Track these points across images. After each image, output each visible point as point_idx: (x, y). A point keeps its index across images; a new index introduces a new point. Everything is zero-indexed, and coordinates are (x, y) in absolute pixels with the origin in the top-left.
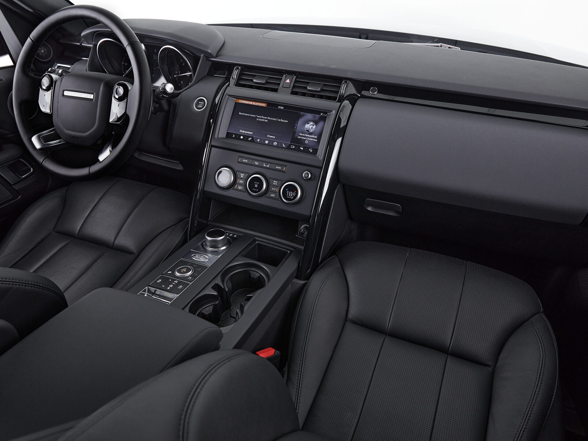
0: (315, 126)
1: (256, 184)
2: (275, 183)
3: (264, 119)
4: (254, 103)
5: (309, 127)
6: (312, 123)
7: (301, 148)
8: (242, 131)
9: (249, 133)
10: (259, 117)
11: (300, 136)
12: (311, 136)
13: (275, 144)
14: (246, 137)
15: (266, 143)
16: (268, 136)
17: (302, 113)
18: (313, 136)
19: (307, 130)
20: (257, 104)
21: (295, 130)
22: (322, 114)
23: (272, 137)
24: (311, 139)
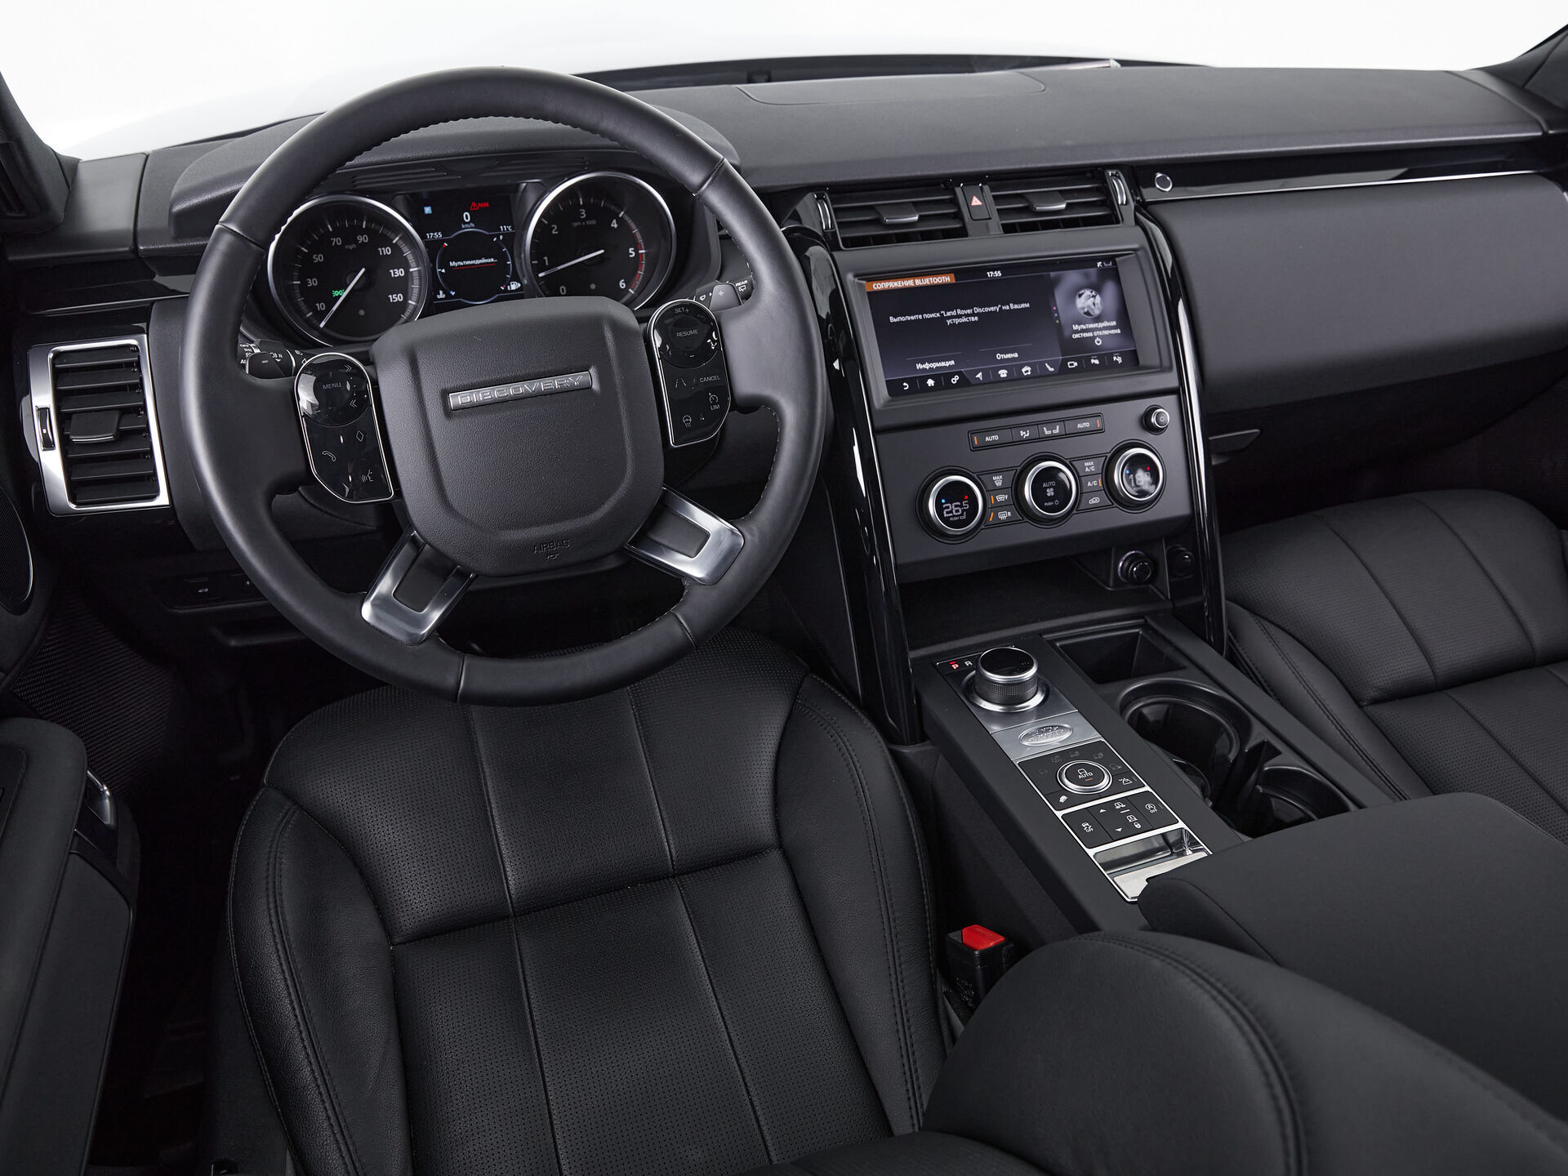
0: (1098, 297)
1: (1050, 488)
2: (1089, 467)
3: (967, 315)
4: (918, 282)
5: (1086, 304)
6: (1088, 292)
7: (1093, 361)
8: (924, 366)
9: (943, 364)
10: (949, 314)
11: (1077, 332)
12: (1101, 325)
13: (1027, 371)
14: (942, 378)
15: (1002, 376)
16: (999, 356)
17: (1052, 274)
18: (1106, 324)
19: (1085, 313)
20: (927, 281)
21: (1058, 322)
22: (1099, 264)
23: (1009, 356)
24: (1106, 332)
